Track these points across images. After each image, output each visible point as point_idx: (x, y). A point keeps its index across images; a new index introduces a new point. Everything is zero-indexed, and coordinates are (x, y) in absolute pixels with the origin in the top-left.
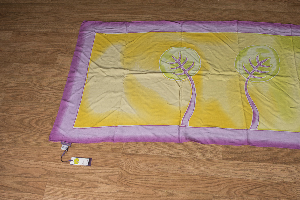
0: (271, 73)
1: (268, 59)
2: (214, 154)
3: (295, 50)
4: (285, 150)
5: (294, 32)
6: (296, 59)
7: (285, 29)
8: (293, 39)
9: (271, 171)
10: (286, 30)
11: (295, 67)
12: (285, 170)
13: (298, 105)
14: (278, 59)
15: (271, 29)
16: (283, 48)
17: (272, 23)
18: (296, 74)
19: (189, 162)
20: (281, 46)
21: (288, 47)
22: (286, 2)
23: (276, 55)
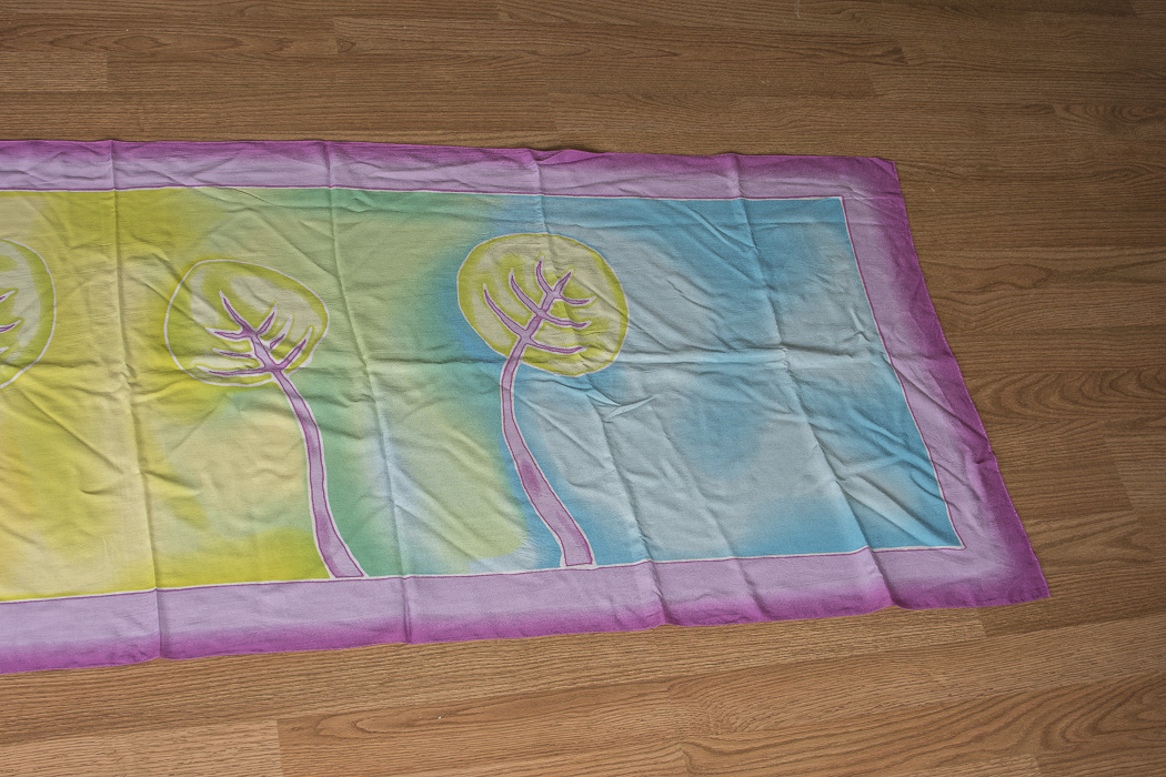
0: (14, 356)
1: (7, 295)
3: (124, 248)
4: (60, 678)
5: (125, 172)
6: (127, 284)
7: (89, 163)
8: (122, 200)
10: (93, 168)
11: (119, 321)
12: (58, 761)
13: (121, 477)
14: (48, 293)
15: (32, 169)
16: (74, 244)
17: (36, 143)
18: (121, 349)
20: (65, 239)
21: (94, 236)
22: (106, 48)
23: (42, 275)
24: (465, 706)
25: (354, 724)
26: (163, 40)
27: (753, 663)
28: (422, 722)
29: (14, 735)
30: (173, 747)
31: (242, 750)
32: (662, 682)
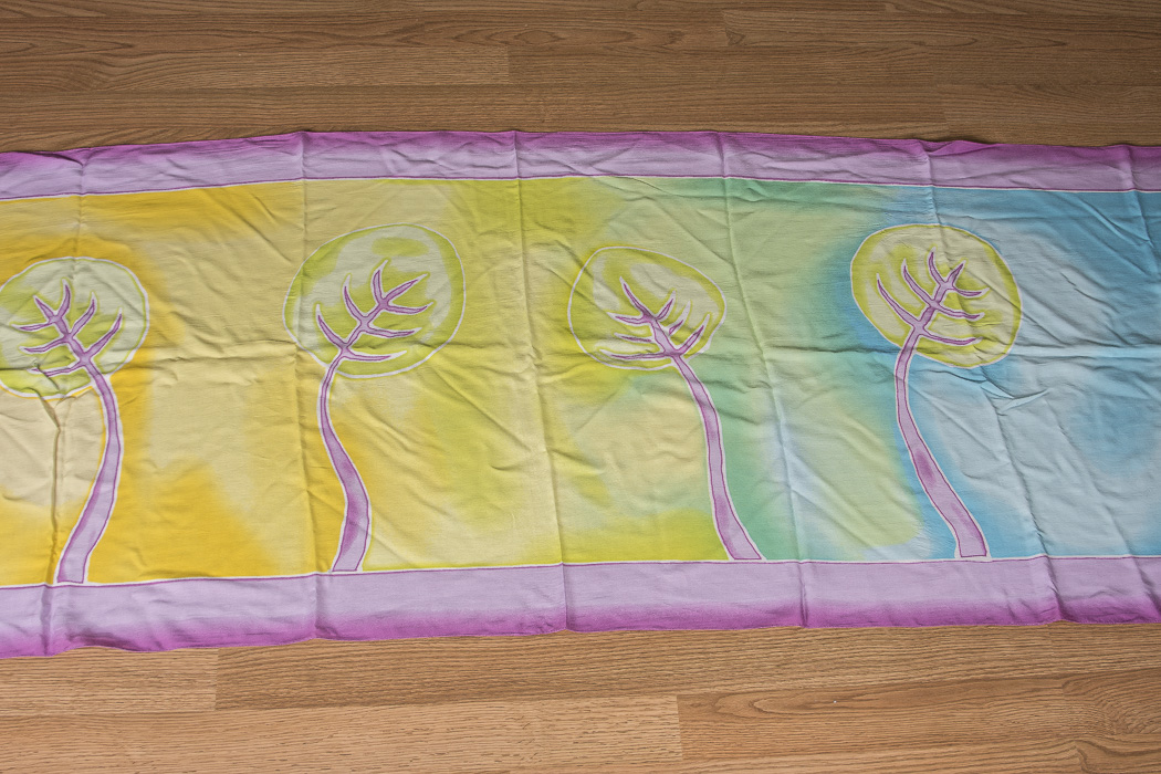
0: (427, 337)
1: (420, 278)
2: (186, 687)
3: (528, 234)
4: (470, 644)
5: (529, 162)
6: (532, 269)
7: (494, 153)
8: (525, 188)
9: (410, 733)
10: (498, 158)
11: (525, 304)
12: (468, 723)
13: (529, 455)
14: (458, 277)
15: (441, 158)
16: (481, 230)
17: (444, 134)
18: (528, 331)
19: (84, 731)
20: (472, 225)
21: (501, 223)
22: (506, 43)
23: (452, 259)
24: (858, 692)
25: (751, 705)
26: (562, 35)
27: (1150, 664)
28: (818, 706)
29: (430, 696)
30: (578, 716)
31: (643, 723)
32: (1057, 678)
